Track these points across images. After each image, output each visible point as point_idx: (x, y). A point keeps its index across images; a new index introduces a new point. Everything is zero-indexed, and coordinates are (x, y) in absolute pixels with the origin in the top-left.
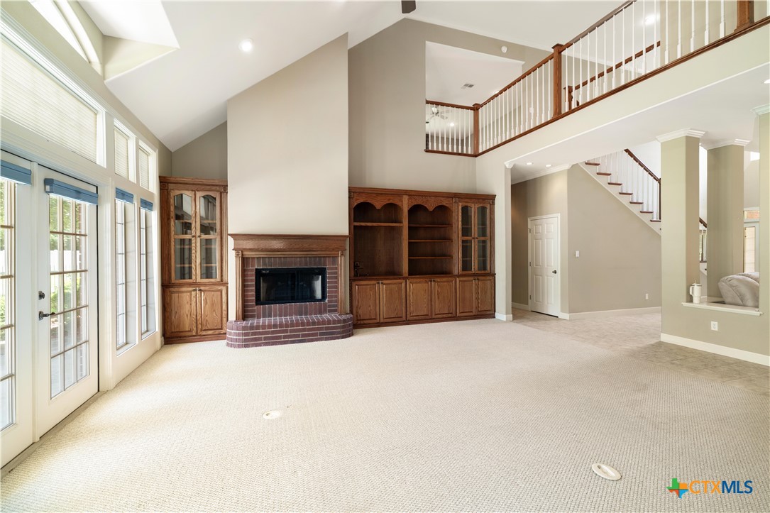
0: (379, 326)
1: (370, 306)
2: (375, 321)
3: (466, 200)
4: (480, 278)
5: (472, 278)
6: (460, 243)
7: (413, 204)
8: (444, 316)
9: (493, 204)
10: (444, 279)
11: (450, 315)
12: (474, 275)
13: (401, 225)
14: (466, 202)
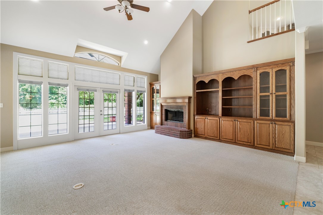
0: (206, 139)
1: (202, 128)
2: (204, 136)
3: (265, 68)
4: (276, 122)
5: (269, 122)
6: (258, 98)
7: (225, 78)
8: (244, 143)
9: (294, 65)
10: (244, 121)
11: (249, 144)
12: (272, 120)
13: (218, 89)
14: (265, 69)
